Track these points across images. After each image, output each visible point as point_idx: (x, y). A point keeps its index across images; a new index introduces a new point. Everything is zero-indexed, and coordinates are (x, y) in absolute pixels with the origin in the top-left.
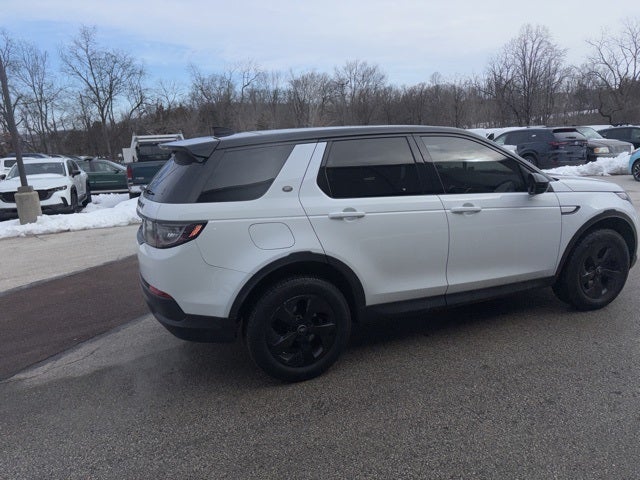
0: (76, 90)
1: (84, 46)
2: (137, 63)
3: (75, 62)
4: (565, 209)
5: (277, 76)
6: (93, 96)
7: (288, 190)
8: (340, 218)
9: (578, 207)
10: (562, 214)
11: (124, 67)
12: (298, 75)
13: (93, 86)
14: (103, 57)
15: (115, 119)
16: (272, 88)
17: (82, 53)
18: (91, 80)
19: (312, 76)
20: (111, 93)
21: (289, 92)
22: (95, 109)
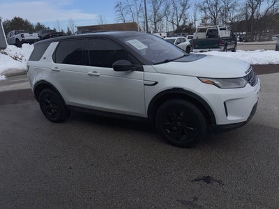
4: (146, 83)
7: (45, 58)
8: (54, 70)
9: (156, 83)
10: (144, 85)
22: (250, 10)
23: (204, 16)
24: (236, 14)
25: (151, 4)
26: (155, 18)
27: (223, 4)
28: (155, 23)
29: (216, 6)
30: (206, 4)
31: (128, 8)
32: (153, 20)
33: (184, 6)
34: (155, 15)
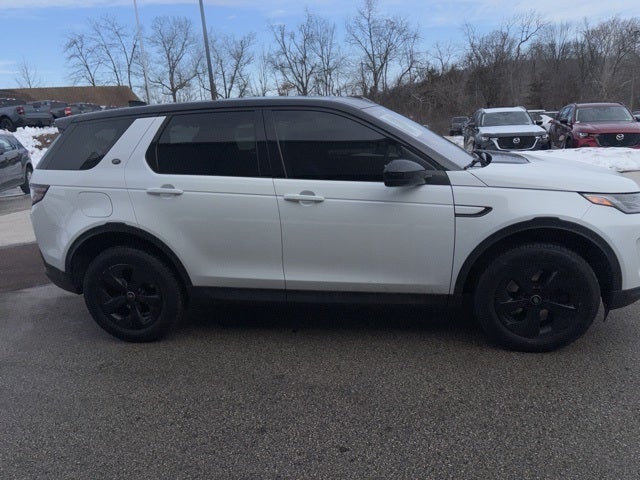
0: (357, 58)
1: (367, 16)
2: (412, 28)
3: (358, 32)
4: (460, 210)
5: (566, 27)
6: (370, 63)
7: (117, 162)
8: (157, 194)
9: (488, 210)
10: (456, 215)
11: (400, 32)
12: (594, 25)
13: (371, 53)
14: (383, 24)
15: (388, 84)
16: (558, 42)
17: (364, 22)
18: (369, 48)
19: (614, 23)
20: (385, 58)
21: (583, 45)
22: (370, 76)
23: (281, 82)
24: (343, 82)
25: (161, 47)
26: (172, 79)
27: (318, 60)
28: (174, 91)
29: (303, 62)
30: (283, 58)
31: (104, 53)
32: (167, 83)
33: (238, 57)
34: (172, 73)
